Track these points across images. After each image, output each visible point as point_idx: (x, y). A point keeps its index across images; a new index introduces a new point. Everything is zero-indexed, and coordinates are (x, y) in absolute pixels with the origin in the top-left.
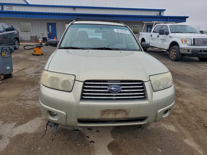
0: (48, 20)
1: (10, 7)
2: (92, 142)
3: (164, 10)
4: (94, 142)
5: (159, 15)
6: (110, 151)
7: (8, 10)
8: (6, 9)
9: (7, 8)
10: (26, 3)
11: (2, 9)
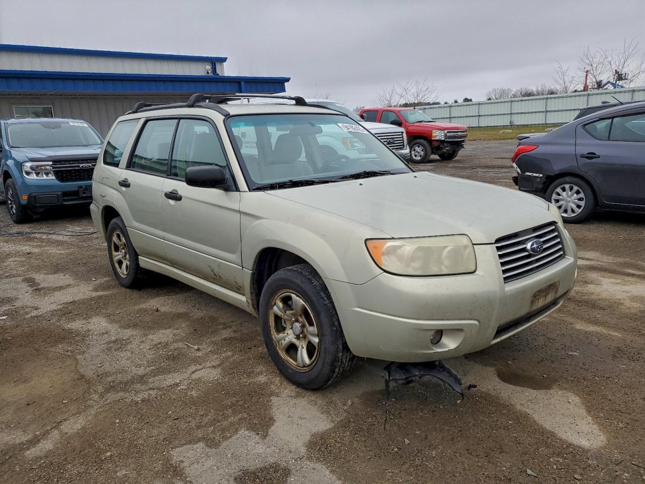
2: (470, 387)
3: (224, 60)
4: (475, 386)
5: (211, 74)
6: (524, 386)
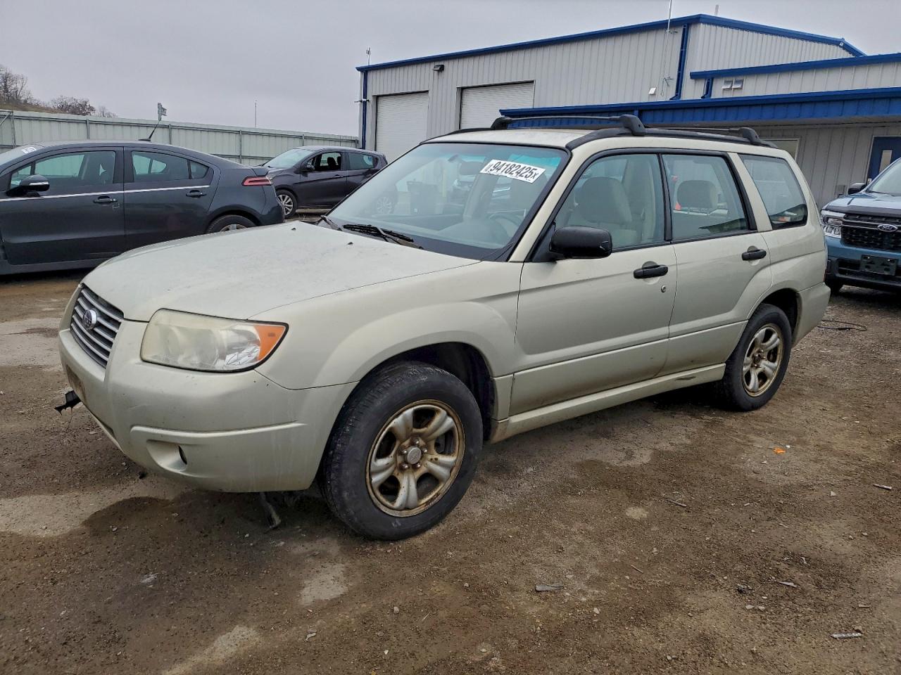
0: (883, 124)
1: (737, 82)
7: (728, 95)
8: (720, 91)
9: (723, 87)
10: (846, 55)
11: (707, 93)
